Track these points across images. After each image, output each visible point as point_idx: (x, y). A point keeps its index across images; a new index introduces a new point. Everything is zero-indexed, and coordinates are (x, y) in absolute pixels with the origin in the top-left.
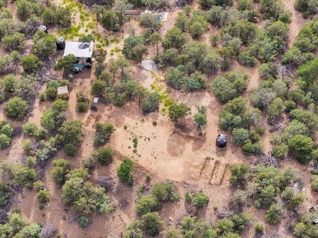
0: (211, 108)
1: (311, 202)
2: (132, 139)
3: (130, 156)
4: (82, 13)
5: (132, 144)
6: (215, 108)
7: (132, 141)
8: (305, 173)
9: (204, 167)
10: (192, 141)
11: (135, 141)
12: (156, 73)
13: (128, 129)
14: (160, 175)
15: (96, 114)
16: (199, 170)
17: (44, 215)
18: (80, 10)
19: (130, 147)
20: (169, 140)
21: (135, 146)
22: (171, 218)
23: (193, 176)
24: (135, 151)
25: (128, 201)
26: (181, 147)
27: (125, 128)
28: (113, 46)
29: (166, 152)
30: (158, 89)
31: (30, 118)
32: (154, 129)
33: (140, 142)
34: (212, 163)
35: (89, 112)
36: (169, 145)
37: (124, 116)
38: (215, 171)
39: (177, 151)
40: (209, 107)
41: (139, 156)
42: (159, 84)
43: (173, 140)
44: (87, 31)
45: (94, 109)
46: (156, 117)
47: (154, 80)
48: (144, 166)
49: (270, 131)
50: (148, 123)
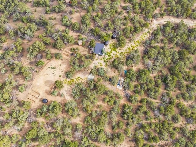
0: (64, 100)
1: (11, 133)
2: (55, 67)
3: (48, 66)
4: (125, 53)
5: (52, 67)
6: (64, 101)
7: (54, 67)
8: (24, 133)
9: (36, 93)
10: (50, 90)
11: (54, 68)
12: (86, 80)
13: (60, 66)
14: (38, 76)
15: (69, 55)
16: (35, 90)
17: (36, 38)
18: (126, 52)
19: (51, 66)
20: (52, 81)
21: (51, 68)
22: (20, 78)
23: (33, 88)
24: (49, 68)
25: (32, 65)
26: (48, 85)
27: (60, 65)
28: (104, 64)
29: (47, 79)
30: (78, 79)
31: (73, 32)
32: (58, 76)
33: (53, 70)
34: (37, 96)
35: (71, 53)
36: (50, 81)
37: (67, 65)
38: (34, 97)
39: (47, 84)
40: (65, 99)
41: (47, 69)
42: (80, 80)
43: (52, 83)
44: (114, 54)
45: (72, 54)
46: (63, 77)
47: (83, 78)
48: (43, 70)
49: (48, 123)
50: (61, 74)
